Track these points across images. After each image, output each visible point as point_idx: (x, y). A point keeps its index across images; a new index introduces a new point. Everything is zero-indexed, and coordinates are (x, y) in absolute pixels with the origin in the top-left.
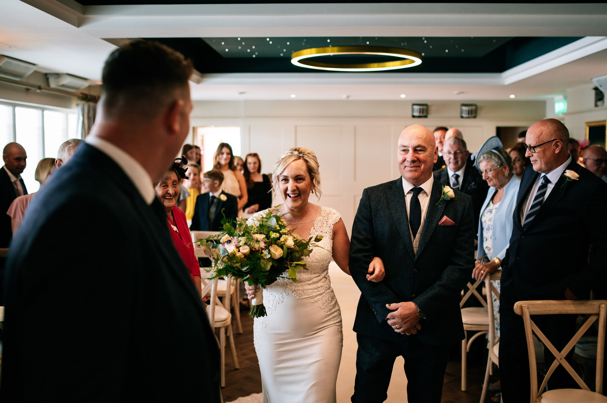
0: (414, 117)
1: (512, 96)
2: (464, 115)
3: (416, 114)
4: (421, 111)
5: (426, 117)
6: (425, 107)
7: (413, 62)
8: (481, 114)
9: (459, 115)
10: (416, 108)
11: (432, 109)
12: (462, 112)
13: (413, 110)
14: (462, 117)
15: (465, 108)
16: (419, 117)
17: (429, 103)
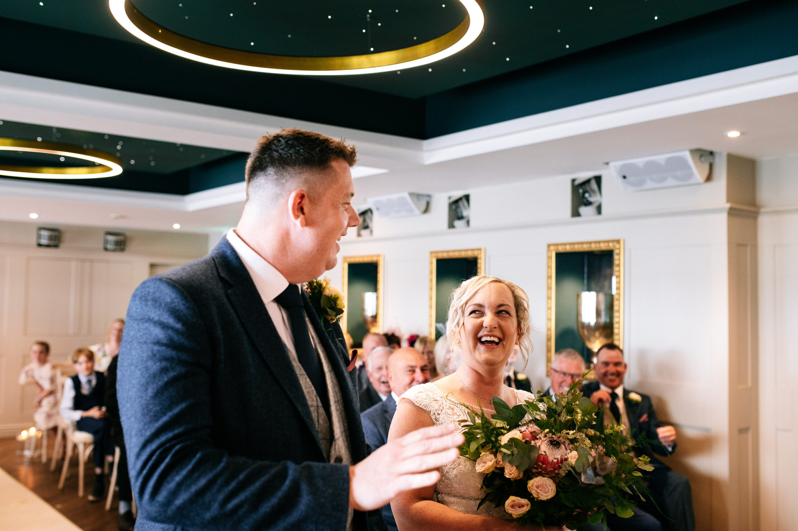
0: (40, 245)
1: (177, 226)
2: (109, 246)
3: (44, 241)
4: (51, 238)
5: (56, 246)
6: (57, 234)
7: (109, 169)
8: (132, 246)
9: (101, 246)
10: (45, 233)
11: (67, 237)
12: (106, 242)
13: (39, 237)
14: (106, 249)
15: (111, 238)
16: (48, 246)
17: (62, 228)
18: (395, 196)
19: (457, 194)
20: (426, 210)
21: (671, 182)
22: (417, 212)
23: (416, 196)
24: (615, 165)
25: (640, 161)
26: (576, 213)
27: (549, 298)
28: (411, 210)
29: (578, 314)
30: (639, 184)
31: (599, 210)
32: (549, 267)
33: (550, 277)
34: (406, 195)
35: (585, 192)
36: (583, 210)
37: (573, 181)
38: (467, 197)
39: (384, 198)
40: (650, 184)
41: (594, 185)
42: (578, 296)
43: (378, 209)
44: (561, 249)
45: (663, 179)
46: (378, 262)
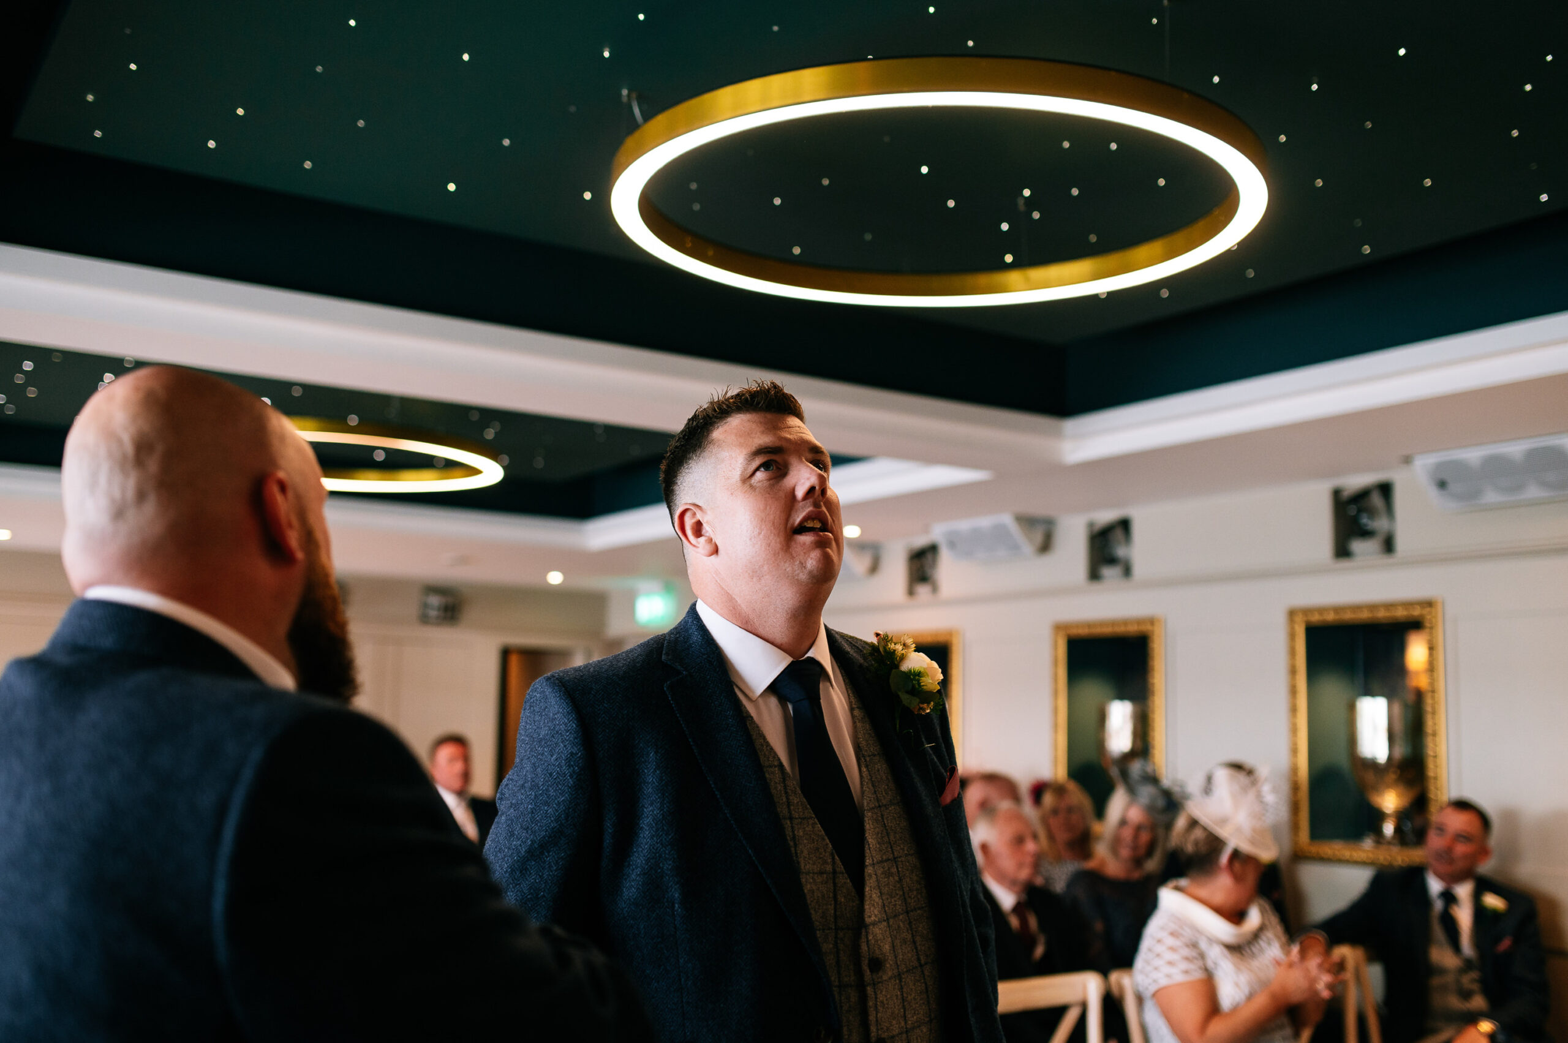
1: (555, 578)
2: (429, 615)
7: (473, 471)
8: (469, 615)
9: (413, 615)
11: (358, 599)
12: (425, 606)
14: (424, 619)
15: (434, 600)
17: (351, 582)
18: (985, 522)
19: (1106, 516)
20: (1046, 546)
21: (1533, 492)
22: (1028, 548)
23: (1027, 522)
24: (1424, 464)
25: (1473, 455)
26: (1342, 551)
27: (1294, 710)
28: (1015, 548)
29: (1352, 740)
30: (1471, 496)
31: (1389, 545)
32: (1292, 652)
33: (1293, 671)
34: (1007, 519)
35: (1360, 510)
36: (1358, 546)
37: (1337, 493)
38: (1125, 525)
39: (964, 525)
40: (1491, 497)
41: (1377, 500)
42: (1352, 708)
43: (952, 545)
44: (1316, 618)
45: (1519, 488)
46: (951, 644)
